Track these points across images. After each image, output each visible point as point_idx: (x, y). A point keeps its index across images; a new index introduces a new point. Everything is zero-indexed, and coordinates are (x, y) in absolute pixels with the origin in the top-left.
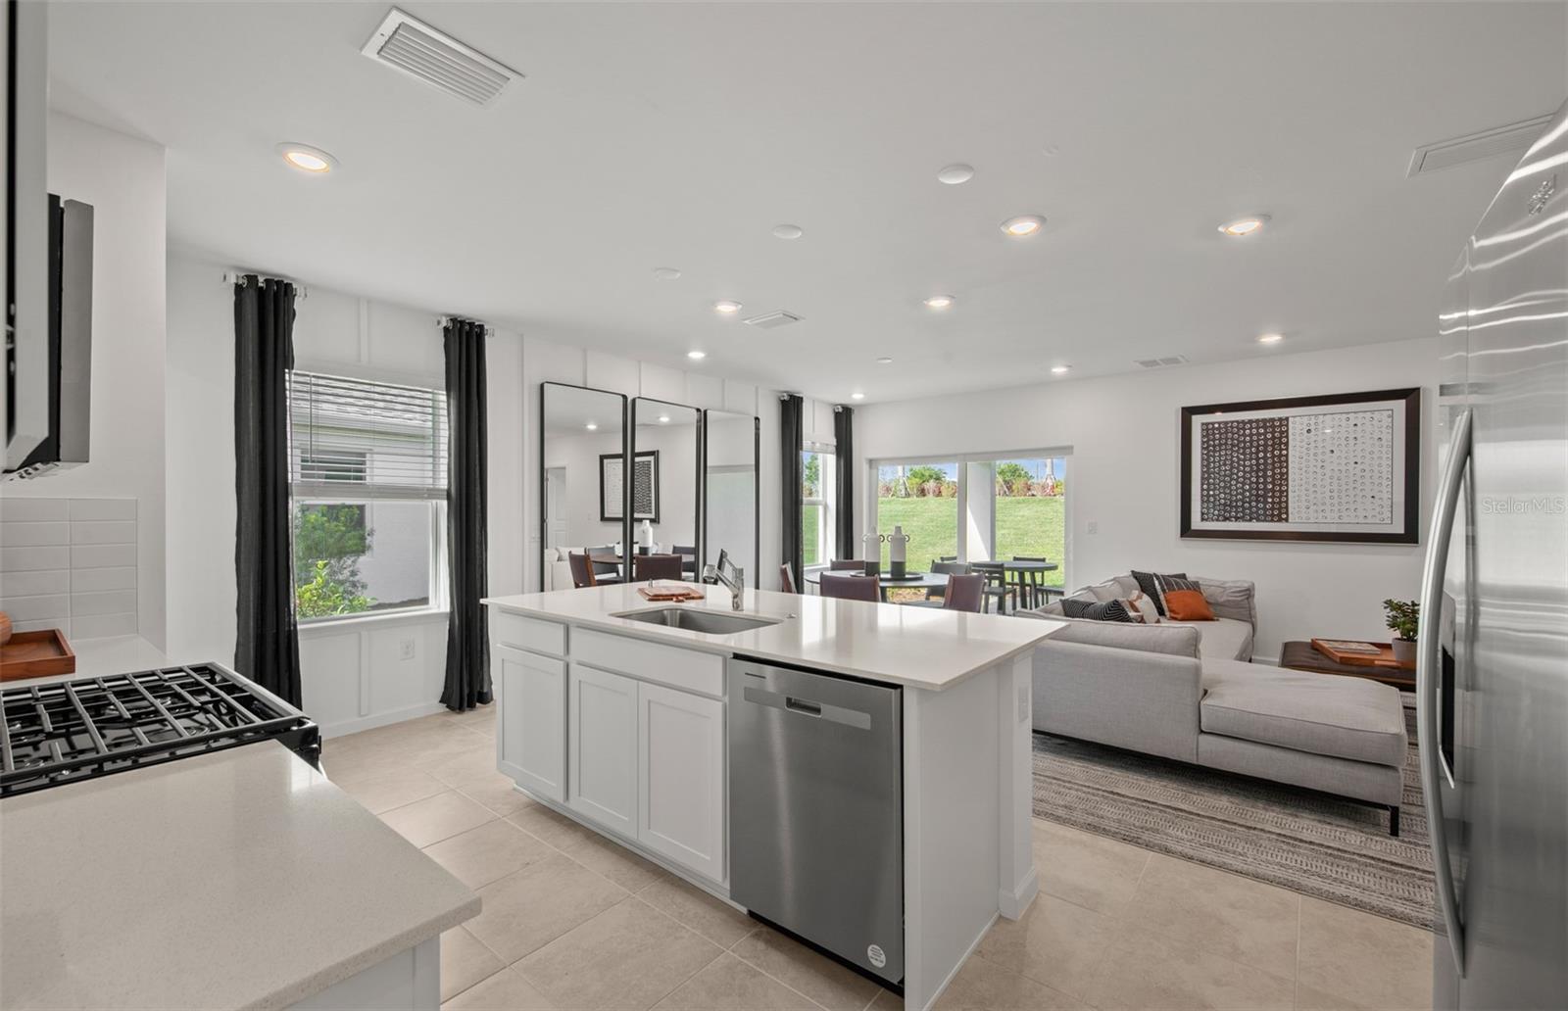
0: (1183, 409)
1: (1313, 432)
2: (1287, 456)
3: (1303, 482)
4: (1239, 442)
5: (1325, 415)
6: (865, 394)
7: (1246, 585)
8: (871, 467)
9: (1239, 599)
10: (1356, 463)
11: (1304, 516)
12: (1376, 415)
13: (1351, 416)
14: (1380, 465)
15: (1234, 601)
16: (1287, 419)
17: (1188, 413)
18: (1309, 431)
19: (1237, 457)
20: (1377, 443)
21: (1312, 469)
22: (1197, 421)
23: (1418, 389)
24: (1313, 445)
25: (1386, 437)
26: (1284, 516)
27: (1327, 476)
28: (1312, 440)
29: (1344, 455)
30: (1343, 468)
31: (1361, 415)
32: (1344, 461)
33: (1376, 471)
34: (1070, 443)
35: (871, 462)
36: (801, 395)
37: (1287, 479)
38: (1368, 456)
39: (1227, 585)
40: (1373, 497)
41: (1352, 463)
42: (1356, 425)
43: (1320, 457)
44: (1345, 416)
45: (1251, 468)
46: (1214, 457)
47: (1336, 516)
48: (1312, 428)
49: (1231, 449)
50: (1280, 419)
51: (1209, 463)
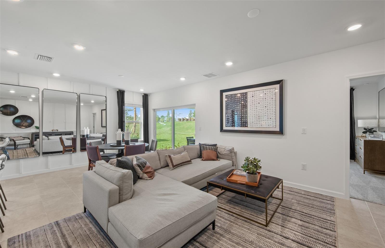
0: (220, 91)
1: (254, 97)
2: (247, 105)
3: (251, 114)
4: (235, 101)
5: (257, 91)
6: (144, 90)
7: (230, 148)
8: (154, 111)
9: (228, 153)
10: (266, 107)
11: (252, 125)
12: (271, 90)
13: (264, 91)
14: (272, 107)
15: (227, 153)
16: (247, 93)
17: (222, 92)
18: (253, 96)
19: (234, 106)
20: (271, 100)
21: (253, 109)
22: (225, 94)
23: (282, 80)
24: (254, 101)
25: (274, 97)
26: (246, 125)
27: (258, 112)
28: (253, 100)
29: (262, 104)
30: (262, 109)
31: (267, 90)
32: (262, 106)
33: (271, 110)
34: (194, 103)
35: (154, 110)
36: (124, 90)
37: (247, 113)
38: (269, 104)
39: (226, 148)
40: (270, 118)
41: (265, 107)
42: (265, 94)
43: (256, 105)
44: (262, 91)
45: (238, 109)
46: (229, 106)
47: (260, 125)
48: (254, 95)
49: (233, 103)
50: (245, 93)
51: (227, 108)
